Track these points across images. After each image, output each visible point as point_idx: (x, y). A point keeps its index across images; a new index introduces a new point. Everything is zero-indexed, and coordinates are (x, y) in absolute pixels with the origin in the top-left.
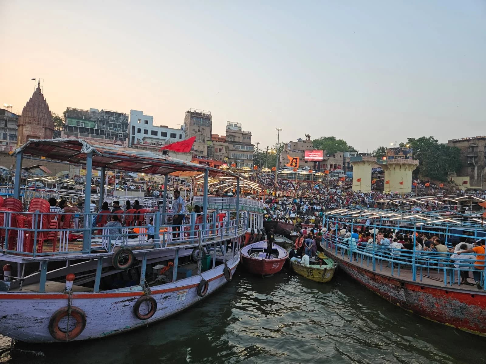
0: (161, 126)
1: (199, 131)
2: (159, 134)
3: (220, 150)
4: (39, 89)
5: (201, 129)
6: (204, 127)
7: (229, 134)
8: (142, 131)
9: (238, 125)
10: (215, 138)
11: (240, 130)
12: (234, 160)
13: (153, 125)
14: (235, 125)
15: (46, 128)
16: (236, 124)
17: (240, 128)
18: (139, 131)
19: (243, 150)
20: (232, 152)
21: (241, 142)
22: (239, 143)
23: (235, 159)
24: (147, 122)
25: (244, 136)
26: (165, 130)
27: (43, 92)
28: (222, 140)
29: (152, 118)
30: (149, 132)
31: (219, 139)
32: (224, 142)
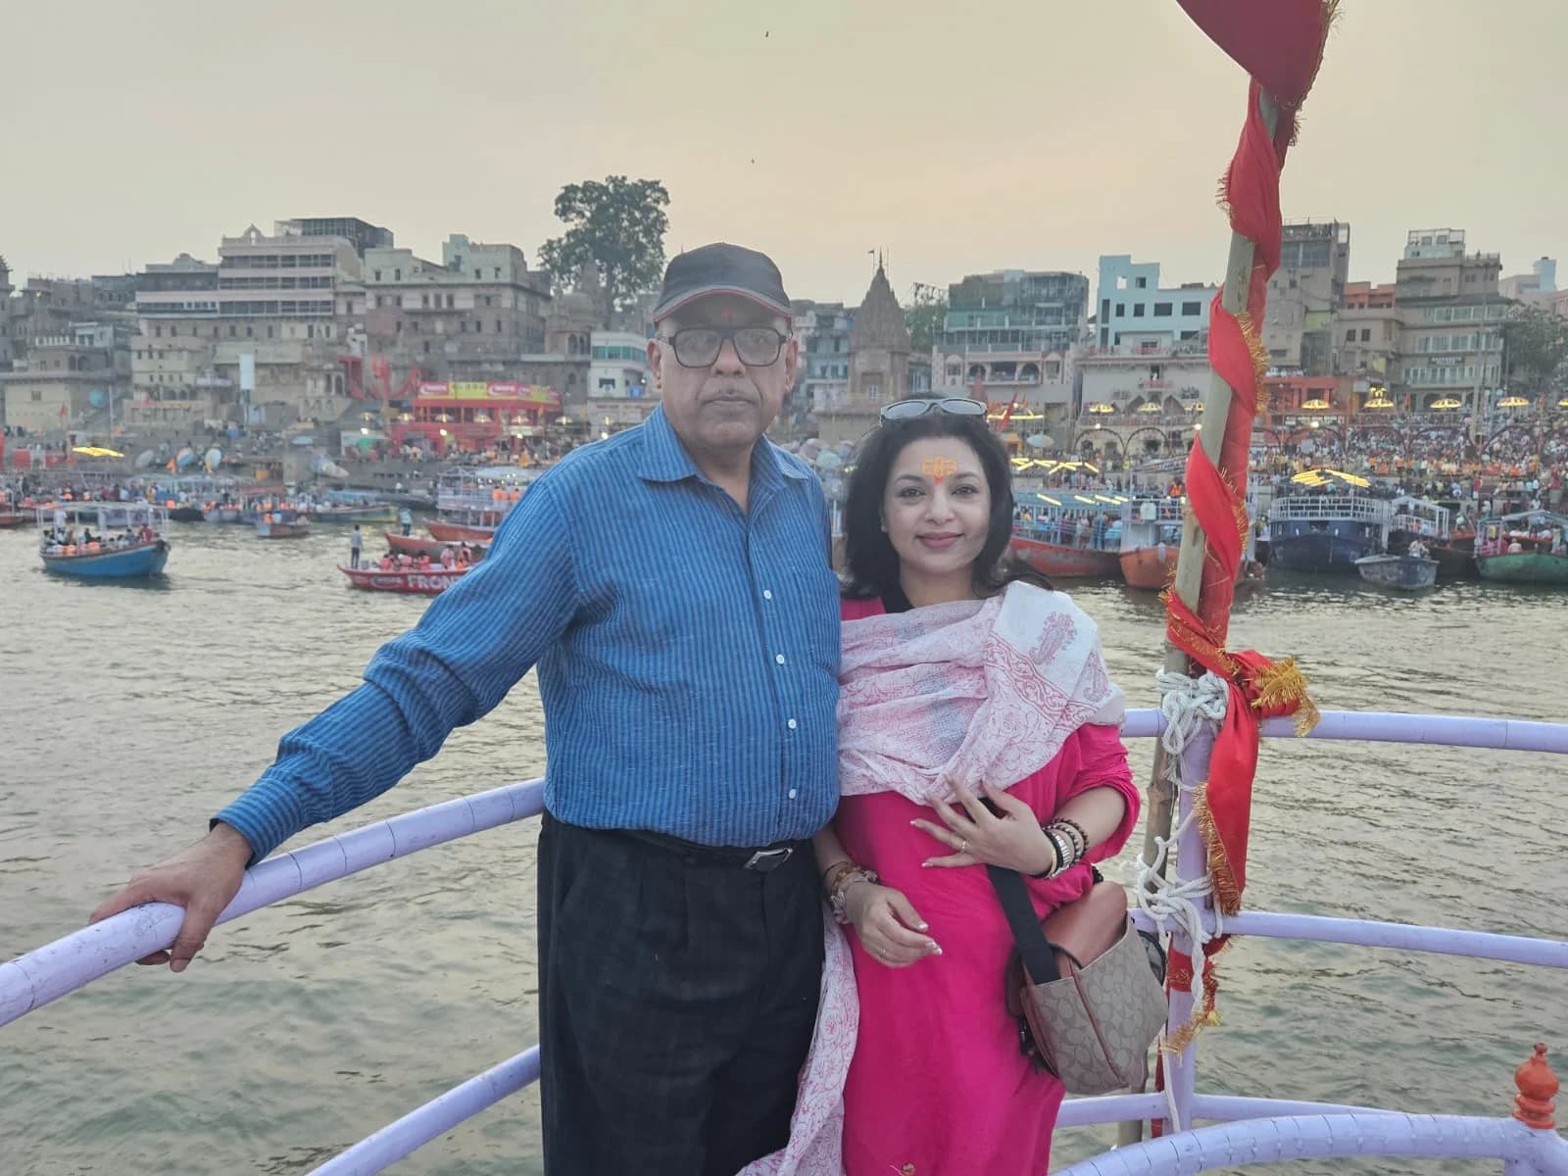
0: (1184, 286)
1: (1293, 284)
2: (1177, 309)
3: (1366, 335)
4: (881, 271)
5: (1298, 279)
6: (1307, 271)
7: (1405, 275)
8: (1129, 310)
9: (1453, 238)
10: (1357, 295)
11: (1460, 253)
12: (1426, 360)
13: (1160, 287)
14: (1439, 237)
15: (893, 353)
16: (1446, 233)
17: (1457, 248)
18: (1120, 311)
19: (1461, 321)
20: (1421, 335)
21: (1454, 297)
22: (1444, 300)
23: (1430, 356)
24: (1142, 282)
25: (1470, 273)
26: (1192, 297)
27: (889, 276)
28: (1377, 298)
29: (1155, 268)
30: (1149, 310)
31: (1372, 295)
32: (1389, 305)
